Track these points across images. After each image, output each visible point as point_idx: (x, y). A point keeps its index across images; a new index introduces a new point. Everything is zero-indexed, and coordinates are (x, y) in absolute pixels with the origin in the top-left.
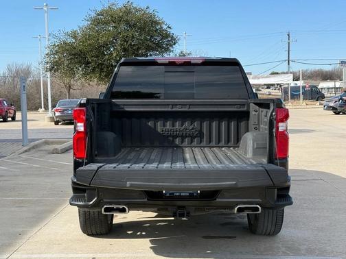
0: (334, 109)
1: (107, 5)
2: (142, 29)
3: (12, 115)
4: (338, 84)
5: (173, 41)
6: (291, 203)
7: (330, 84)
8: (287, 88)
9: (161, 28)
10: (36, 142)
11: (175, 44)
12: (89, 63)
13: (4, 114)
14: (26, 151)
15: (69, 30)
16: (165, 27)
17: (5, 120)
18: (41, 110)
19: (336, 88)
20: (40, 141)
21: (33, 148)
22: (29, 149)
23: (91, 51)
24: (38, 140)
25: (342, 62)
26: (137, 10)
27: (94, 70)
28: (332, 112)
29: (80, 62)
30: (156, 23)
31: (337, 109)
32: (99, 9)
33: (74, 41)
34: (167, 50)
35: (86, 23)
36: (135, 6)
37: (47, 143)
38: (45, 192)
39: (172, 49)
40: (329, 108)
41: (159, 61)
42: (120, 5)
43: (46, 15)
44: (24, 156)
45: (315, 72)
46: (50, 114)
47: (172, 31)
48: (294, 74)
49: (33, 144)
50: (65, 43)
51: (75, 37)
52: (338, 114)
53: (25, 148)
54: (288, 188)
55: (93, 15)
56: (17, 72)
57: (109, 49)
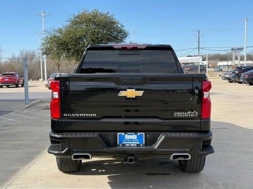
0: (229, 79)
1: (81, 12)
2: (104, 27)
3: (22, 83)
4: (230, 63)
5: (125, 35)
6: (213, 152)
7: (225, 63)
8: (198, 66)
9: (117, 26)
10: (34, 102)
11: (126, 37)
12: (70, 49)
13: (16, 82)
14: (27, 108)
15: (57, 28)
16: (119, 26)
17: (17, 87)
18: (41, 80)
19: (228, 66)
20: (38, 101)
21: (32, 105)
22: (30, 106)
23: (71, 41)
24: (36, 100)
25: (232, 49)
26: (101, 15)
27: (73, 54)
28: (227, 81)
29: (64, 49)
30: (114, 23)
31: (231, 79)
32: (77, 14)
33: (60, 35)
34: (121, 41)
35: (68, 23)
36: (99, 12)
37: (42, 102)
38: (36, 138)
39: (124, 40)
40: (226, 78)
41: (115, 47)
42: (90, 11)
43: (43, 19)
44: (25, 111)
45: (215, 55)
46: (46, 82)
47: (124, 28)
48: (203, 56)
49: (32, 103)
50: (55, 36)
51: (61, 32)
52: (232, 82)
53: (27, 106)
54: (210, 141)
55: (73, 18)
56: (26, 55)
57: (83, 40)
